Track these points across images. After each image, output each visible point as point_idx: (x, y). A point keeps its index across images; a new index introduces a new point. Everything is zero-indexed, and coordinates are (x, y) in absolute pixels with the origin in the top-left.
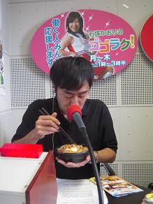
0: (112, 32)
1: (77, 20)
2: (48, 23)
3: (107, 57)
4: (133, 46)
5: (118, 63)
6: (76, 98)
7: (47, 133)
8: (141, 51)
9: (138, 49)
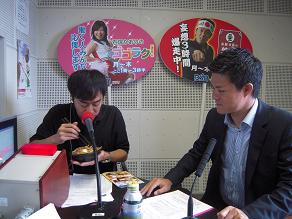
0: (134, 42)
1: (101, 28)
2: (74, 30)
3: (129, 64)
4: (152, 55)
5: (139, 70)
6: (91, 107)
7: (68, 138)
8: (160, 60)
9: (157, 58)
